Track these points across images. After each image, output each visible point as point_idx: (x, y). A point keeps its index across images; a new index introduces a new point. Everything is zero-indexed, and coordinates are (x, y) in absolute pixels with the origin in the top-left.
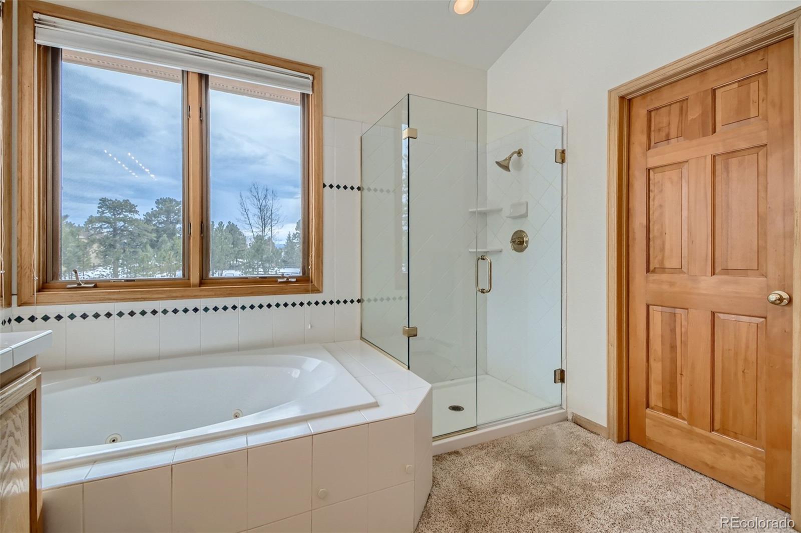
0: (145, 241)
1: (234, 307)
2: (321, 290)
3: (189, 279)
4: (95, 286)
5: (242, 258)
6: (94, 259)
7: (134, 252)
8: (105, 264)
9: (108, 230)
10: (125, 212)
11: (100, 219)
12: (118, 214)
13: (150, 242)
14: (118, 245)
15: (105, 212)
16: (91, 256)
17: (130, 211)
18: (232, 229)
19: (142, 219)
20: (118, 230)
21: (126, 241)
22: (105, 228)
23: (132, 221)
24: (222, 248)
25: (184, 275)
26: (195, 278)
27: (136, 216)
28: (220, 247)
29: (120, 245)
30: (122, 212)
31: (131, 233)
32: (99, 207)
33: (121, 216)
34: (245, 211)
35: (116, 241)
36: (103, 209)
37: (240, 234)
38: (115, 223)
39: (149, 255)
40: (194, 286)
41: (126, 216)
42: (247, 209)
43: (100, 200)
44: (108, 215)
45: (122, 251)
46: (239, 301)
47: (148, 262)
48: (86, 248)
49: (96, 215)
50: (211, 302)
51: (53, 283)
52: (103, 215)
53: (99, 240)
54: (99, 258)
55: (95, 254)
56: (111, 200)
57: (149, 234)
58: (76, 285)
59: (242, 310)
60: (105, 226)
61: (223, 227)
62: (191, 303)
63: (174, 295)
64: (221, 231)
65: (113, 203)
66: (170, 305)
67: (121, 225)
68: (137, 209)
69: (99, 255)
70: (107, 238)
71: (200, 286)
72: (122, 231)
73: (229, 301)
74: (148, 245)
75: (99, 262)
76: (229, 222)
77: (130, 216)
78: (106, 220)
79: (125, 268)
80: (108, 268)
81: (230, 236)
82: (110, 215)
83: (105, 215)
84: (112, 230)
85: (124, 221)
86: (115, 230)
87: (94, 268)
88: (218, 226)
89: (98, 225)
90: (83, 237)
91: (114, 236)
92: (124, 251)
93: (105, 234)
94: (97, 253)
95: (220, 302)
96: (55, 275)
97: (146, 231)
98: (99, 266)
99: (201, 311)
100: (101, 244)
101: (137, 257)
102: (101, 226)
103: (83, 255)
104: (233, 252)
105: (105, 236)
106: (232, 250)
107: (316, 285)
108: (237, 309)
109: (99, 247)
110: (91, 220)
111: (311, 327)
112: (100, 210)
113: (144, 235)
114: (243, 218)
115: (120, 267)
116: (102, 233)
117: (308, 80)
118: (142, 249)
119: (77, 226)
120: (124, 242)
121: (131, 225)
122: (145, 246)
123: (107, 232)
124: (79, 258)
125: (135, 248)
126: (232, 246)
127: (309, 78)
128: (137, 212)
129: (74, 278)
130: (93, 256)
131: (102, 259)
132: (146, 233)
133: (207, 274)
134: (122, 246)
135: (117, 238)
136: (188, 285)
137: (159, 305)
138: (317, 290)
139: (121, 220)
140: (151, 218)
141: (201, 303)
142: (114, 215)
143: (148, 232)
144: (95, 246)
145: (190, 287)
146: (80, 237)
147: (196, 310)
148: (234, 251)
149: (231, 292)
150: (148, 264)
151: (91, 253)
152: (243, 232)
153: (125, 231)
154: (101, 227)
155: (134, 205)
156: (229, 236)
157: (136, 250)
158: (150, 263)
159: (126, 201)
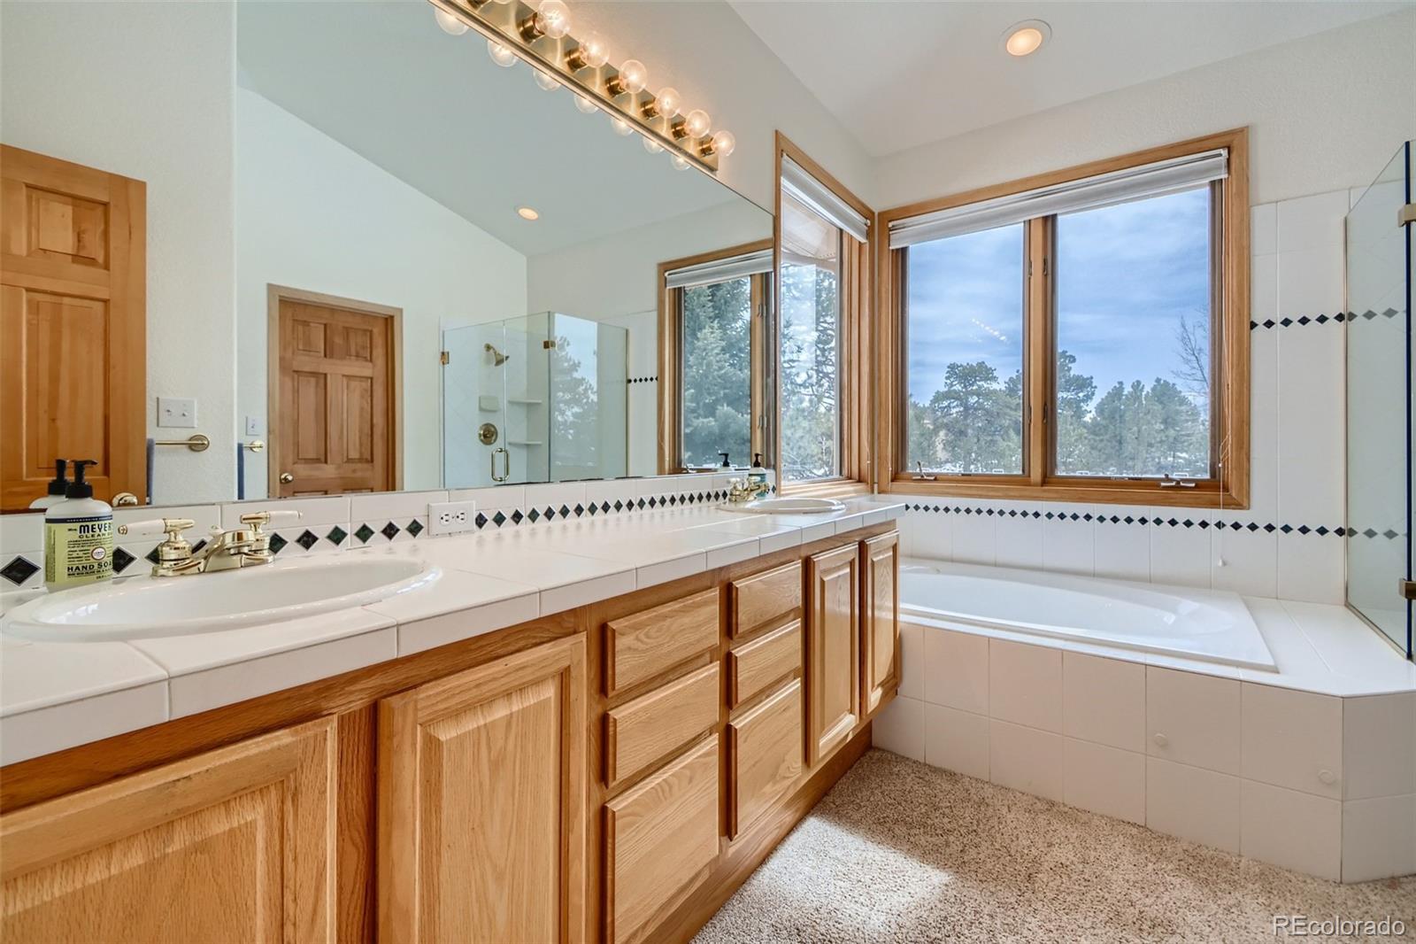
0: (1007, 423)
1: (1088, 517)
2: (1245, 505)
3: (1029, 476)
4: (935, 479)
5: (1186, 452)
6: (941, 454)
7: (991, 440)
8: (954, 459)
9: (957, 409)
10: (979, 381)
11: (947, 395)
12: (971, 385)
13: (1013, 425)
14: (970, 431)
15: (954, 383)
16: (938, 449)
17: (986, 379)
18: (1165, 393)
19: (1004, 389)
20: (970, 409)
21: (980, 425)
22: (954, 407)
23: (988, 394)
24: (1139, 431)
25: (1023, 471)
26: (1036, 474)
27: (994, 386)
28: (1135, 429)
29: (973, 430)
30: (976, 380)
31: (987, 412)
32: (947, 378)
33: (974, 388)
34: (1194, 354)
35: (968, 425)
36: (952, 379)
37: (1183, 401)
38: (967, 401)
39: (1012, 446)
40: (1035, 485)
41: (980, 387)
42: (1197, 348)
43: (949, 367)
44: (958, 387)
45: (976, 440)
46: (1096, 509)
47: (1011, 457)
48: (931, 437)
49: (943, 389)
50: (1056, 507)
51: (902, 475)
52: (952, 389)
53: (946, 425)
54: (946, 450)
55: (942, 446)
56: (961, 366)
57: (1013, 413)
58: (919, 477)
59: (1099, 522)
60: (955, 404)
61: (1142, 390)
62: (1032, 506)
63: (1012, 494)
64: (1138, 398)
65: (964, 369)
66: (1007, 505)
67: (974, 401)
68: (995, 374)
69: (947, 448)
70: (956, 421)
71: (1042, 486)
72: (976, 409)
73: (1082, 508)
74: (1011, 430)
75: (946, 457)
76: (1158, 380)
77: (985, 385)
78: (956, 396)
79: (979, 465)
80: (958, 465)
81: (1158, 407)
82: (960, 388)
83: (954, 388)
84: (962, 409)
85: (978, 395)
86: (967, 408)
87: (940, 464)
88: (1131, 390)
89: (945, 403)
90: (928, 422)
91: (965, 418)
92: (978, 440)
93: (955, 415)
94: (944, 445)
95: (1069, 508)
96: (904, 467)
97: (1008, 407)
98: (947, 462)
99: (1043, 517)
100: (949, 430)
101: (995, 448)
102: (949, 404)
103: (929, 446)
104: (1164, 439)
105: (954, 418)
106: (1162, 434)
107: (1234, 495)
108: (1091, 520)
109: (946, 435)
110: (939, 397)
111: (1224, 564)
112: (948, 381)
113: (1005, 414)
114: (1186, 368)
115: (973, 463)
116: (951, 414)
117: (1220, 158)
118: (1002, 436)
119: (922, 406)
120: (979, 427)
121: (988, 400)
122: (1007, 432)
123: (957, 412)
124: (923, 450)
125: (992, 435)
126: (1162, 427)
127: (1220, 155)
128: (995, 379)
129: (918, 470)
130: (940, 447)
131: (950, 452)
132: (1008, 410)
133: (1053, 471)
134: (976, 433)
135: (969, 421)
136: (1028, 484)
137: (997, 504)
138: (1238, 505)
139: (973, 393)
140: (1016, 386)
141: (1043, 507)
142: (965, 386)
143: (1011, 409)
144: (942, 434)
145: (1030, 485)
146: (925, 421)
147: (1037, 515)
148: (1166, 436)
149: (1081, 496)
150: (1011, 461)
151: (937, 443)
152: (1190, 398)
153: (980, 409)
154: (949, 406)
155: (991, 368)
156: (1155, 408)
157: (995, 438)
158: (1014, 459)
159: (981, 364)
